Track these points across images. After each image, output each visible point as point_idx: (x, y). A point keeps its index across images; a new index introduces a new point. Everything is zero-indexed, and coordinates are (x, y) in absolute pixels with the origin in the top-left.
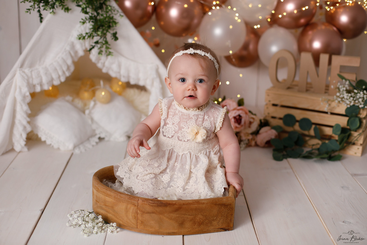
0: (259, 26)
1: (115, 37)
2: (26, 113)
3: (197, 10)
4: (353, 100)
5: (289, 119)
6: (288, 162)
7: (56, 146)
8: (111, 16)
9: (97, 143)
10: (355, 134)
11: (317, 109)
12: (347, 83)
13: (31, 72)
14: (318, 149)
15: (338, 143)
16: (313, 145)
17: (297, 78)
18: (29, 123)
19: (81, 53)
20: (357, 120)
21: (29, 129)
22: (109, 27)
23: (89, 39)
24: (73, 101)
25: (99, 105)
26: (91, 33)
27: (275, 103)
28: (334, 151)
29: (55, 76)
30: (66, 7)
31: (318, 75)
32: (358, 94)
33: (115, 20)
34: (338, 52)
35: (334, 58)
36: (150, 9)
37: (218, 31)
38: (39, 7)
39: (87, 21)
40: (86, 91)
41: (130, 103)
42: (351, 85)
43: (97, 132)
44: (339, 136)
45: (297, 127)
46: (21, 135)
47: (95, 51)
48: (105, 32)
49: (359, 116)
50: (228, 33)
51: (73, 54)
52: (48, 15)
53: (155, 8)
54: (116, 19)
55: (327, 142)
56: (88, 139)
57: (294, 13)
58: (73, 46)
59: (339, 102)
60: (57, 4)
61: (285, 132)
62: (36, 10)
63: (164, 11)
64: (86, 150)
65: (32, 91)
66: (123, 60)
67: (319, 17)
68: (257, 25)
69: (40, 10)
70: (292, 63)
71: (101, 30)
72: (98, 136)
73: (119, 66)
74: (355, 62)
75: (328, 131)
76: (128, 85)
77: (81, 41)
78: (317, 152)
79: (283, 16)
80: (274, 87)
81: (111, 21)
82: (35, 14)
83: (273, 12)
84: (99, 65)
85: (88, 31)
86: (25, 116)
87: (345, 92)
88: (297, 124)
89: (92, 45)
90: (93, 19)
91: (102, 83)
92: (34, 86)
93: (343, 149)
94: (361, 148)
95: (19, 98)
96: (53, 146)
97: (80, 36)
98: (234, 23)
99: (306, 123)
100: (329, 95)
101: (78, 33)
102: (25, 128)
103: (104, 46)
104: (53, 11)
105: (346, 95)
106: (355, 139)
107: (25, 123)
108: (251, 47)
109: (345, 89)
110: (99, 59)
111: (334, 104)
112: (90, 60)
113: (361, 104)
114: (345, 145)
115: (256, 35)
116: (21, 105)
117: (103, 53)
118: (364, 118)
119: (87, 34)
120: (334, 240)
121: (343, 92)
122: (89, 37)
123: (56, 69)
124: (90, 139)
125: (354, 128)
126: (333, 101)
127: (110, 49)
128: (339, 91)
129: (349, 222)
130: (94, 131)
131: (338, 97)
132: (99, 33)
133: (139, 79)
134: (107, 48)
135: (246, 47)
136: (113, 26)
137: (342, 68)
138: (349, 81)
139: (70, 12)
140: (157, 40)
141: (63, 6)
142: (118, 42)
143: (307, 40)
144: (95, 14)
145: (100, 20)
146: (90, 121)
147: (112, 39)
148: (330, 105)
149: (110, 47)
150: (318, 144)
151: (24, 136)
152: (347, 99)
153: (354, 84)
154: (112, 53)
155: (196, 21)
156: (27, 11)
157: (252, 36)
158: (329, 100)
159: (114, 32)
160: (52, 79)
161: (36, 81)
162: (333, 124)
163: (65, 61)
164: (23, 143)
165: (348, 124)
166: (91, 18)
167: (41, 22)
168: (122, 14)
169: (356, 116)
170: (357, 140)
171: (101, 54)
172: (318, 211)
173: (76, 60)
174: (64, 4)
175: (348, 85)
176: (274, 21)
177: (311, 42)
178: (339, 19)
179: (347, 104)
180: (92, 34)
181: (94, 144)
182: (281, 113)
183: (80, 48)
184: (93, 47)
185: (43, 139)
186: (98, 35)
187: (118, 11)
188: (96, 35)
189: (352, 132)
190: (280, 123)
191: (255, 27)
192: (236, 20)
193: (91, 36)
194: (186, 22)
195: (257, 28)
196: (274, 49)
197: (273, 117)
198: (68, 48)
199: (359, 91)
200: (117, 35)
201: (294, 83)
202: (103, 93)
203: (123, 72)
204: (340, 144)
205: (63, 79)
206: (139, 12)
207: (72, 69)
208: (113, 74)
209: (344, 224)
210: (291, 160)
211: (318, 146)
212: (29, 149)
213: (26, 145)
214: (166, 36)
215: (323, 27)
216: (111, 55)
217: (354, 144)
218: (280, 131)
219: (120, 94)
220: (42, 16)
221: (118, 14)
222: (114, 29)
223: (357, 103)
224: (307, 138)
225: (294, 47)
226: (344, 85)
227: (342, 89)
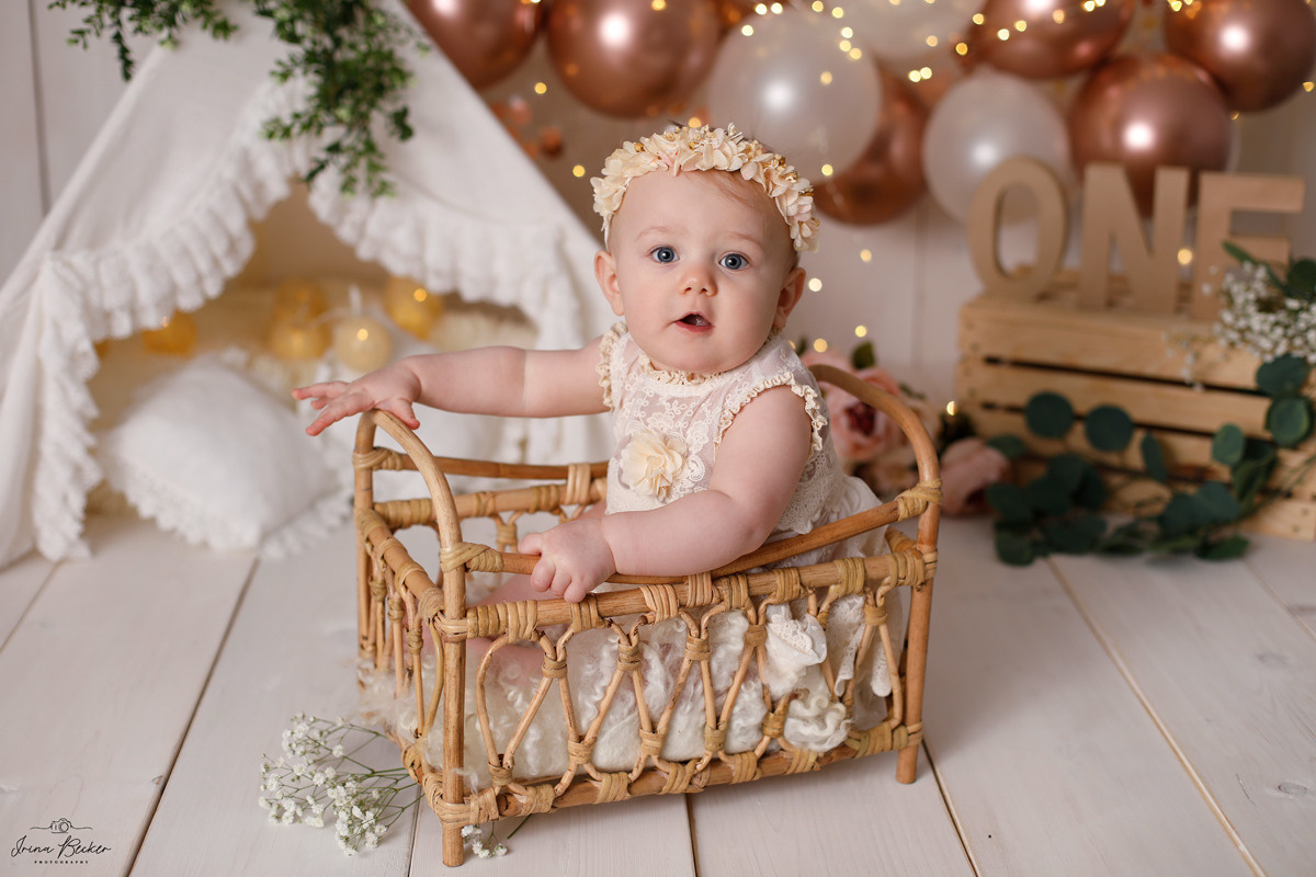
0: (926, 73)
1: (402, 127)
2: (81, 415)
3: (699, 20)
4: (1285, 336)
5: (1048, 412)
7: (194, 536)
8: (386, 48)
9: (345, 519)
10: (1293, 460)
11: (1151, 369)
12: (1261, 273)
13: (96, 264)
14: (1161, 519)
15: (1234, 494)
16: (1140, 504)
17: (1073, 261)
18: (92, 452)
19: (277, 189)
20: (1301, 408)
21: (93, 476)
22: (380, 90)
23: (304, 137)
24: (249, 365)
26: (311, 113)
27: (1003, 350)
28: (1218, 523)
29: (182, 277)
30: (218, 19)
31: (1149, 247)
32: (1304, 316)
33: (400, 67)
34: (1217, 162)
35: (1209, 182)
36: (525, 19)
37: (779, 96)
38: (119, 23)
39: (298, 71)
42: (1272, 280)
43: (344, 478)
44: (1234, 469)
45: (1078, 439)
46: (65, 499)
47: (328, 181)
48: (363, 108)
49: (1306, 391)
50: (817, 101)
51: (247, 192)
52: (151, 52)
53: (544, 15)
54: (402, 61)
55: (1191, 490)
56: (311, 506)
57: (1052, 22)
58: (246, 164)
59: (1232, 345)
60: (186, 8)
61: (1031, 457)
62: (109, 33)
63: (576, 24)
64: (305, 547)
65: (100, 335)
66: (430, 212)
67: (1143, 35)
68: (919, 69)
69: (122, 33)
70: (1052, 206)
71: (348, 102)
72: (347, 494)
73: (420, 235)
74: (1283, 196)
75: (1194, 452)
76: (452, 303)
77: (277, 143)
78: (1153, 528)
79: (1014, 34)
80: (988, 295)
81: (387, 66)
82: (102, 48)
83: (979, 19)
84: (346, 233)
85: (301, 106)
86: (78, 427)
87: (1252, 309)
88: (1079, 428)
89: (316, 160)
90: (316, 61)
91: (355, 296)
92: (107, 316)
93: (1251, 513)
94: (1313, 509)
95: (53, 365)
96: (183, 538)
97: (271, 128)
98: (837, 62)
99: (1111, 424)
100: (1193, 318)
101: (266, 116)
102: (77, 471)
103: (363, 162)
104: (170, 37)
105: (1257, 321)
106: (1294, 477)
107: (77, 452)
108: (898, 149)
109: (1252, 296)
110: (341, 211)
111: (1212, 353)
112: (311, 215)
113: (1313, 352)
114: (1257, 499)
115: (915, 105)
116: (64, 390)
117: (361, 186)
119: (297, 116)
120: (1253, 857)
121: (1244, 308)
122: (307, 127)
123: (185, 253)
124: (320, 505)
125: (1290, 437)
126: (1211, 340)
127: (385, 170)
128: (1231, 303)
129: (1298, 787)
130: (332, 474)
131: (1231, 327)
132: (343, 113)
133: (493, 282)
134: (374, 168)
135: (878, 149)
136: (393, 87)
137: (1243, 221)
138: (1267, 265)
139: (233, 36)
140: (553, 131)
141: (208, 16)
142: (413, 143)
143: (1101, 120)
144: (327, 42)
145: (345, 66)
147: (392, 133)
148: (1197, 356)
149: (383, 163)
150: (1158, 499)
151: (77, 503)
152: (1262, 333)
153: (1282, 276)
154: (393, 186)
155: (695, 60)
156: (74, 37)
157: (900, 110)
158: (1194, 339)
159: (398, 106)
160: (174, 290)
161: (113, 299)
162: (1213, 425)
163: (218, 221)
164: (72, 527)
165: (1268, 425)
166: (311, 57)
167: (127, 76)
168: (426, 41)
169: (1297, 395)
170: (1300, 481)
171: (353, 191)
172: (1180, 747)
173: (260, 213)
174: (212, 9)
175: (1262, 281)
176: (981, 52)
177: (1118, 126)
178: (1215, 42)
179: (1263, 352)
180: (316, 116)
181: (334, 521)
182: (1020, 388)
183: (274, 169)
184: (322, 166)
185: (146, 509)
186: (339, 121)
187: (410, 31)
188: (329, 120)
189: (1284, 454)
190: (1016, 425)
191: (914, 76)
192: (844, 55)
193: (311, 125)
194: (658, 63)
195: (922, 81)
196: (985, 154)
197: (989, 406)
198: (229, 172)
199: (1305, 304)
200: (411, 121)
201: (1063, 278)
202: (363, 334)
203: (434, 256)
204: (1243, 495)
205: (213, 288)
206: (486, 32)
207: (246, 248)
208: (396, 266)
209: (1282, 795)
210: (1062, 561)
211: (1158, 508)
212: (94, 549)
213: (83, 535)
214: (584, 116)
215: (1160, 72)
216: (387, 192)
217: (1289, 495)
218: (1017, 454)
219: (422, 335)
220: (132, 56)
221: (412, 43)
222: (396, 99)
223: (1301, 348)
224: (1116, 480)
225: (1057, 146)
226: (1248, 281)
227: (1242, 296)
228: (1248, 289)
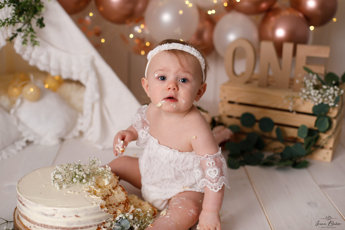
0: (213, 12)
1: (41, 23)
4: (322, 97)
5: (248, 119)
6: (246, 171)
9: (24, 148)
10: (324, 136)
11: (280, 106)
12: (315, 77)
14: (281, 154)
15: (304, 147)
16: (276, 149)
17: (257, 71)
19: (2, 43)
20: (326, 120)
22: (35, 12)
23: (9, 26)
25: (26, 103)
26: (11, 19)
27: (232, 99)
28: (300, 156)
31: (281, 67)
32: (328, 91)
33: (41, 4)
34: (304, 41)
35: (300, 47)
37: (166, 18)
39: (7, 5)
40: (15, 86)
41: (65, 100)
42: (319, 79)
43: (24, 134)
44: (305, 139)
45: (257, 128)
47: (18, 41)
48: (30, 17)
49: (329, 115)
50: (179, 20)
54: (43, 3)
55: (291, 145)
56: (13, 143)
59: (305, 99)
64: (8, 156)
66: (52, 51)
67: (282, 2)
68: (211, 10)
70: (250, 54)
72: (25, 139)
73: (49, 57)
74: (323, 52)
75: (293, 133)
78: (279, 157)
80: (230, 83)
81: (38, 4)
84: (25, 57)
85: (9, 16)
87: (312, 88)
88: (257, 124)
89: (13, 34)
90: (13, 2)
93: (310, 153)
94: (330, 152)
98: (184, 7)
99: (267, 123)
100: (295, 90)
103: (30, 34)
105: (313, 92)
106: (324, 142)
108: (206, 35)
109: (312, 84)
110: (24, 50)
111: (299, 102)
112: (14, 51)
113: (331, 102)
114: (312, 149)
115: (212, 21)
117: (29, 42)
118: (335, 118)
119: (7, 19)
121: (309, 88)
122: (10, 23)
124: (16, 143)
125: (323, 129)
126: (299, 98)
127: (36, 37)
128: (305, 86)
130: (20, 133)
131: (305, 94)
132: (21, 19)
133: (72, 73)
134: (32, 36)
135: (199, 35)
137: (310, 60)
138: (317, 75)
140: (98, 28)
142: (44, 29)
143: (268, 28)
145: (21, 4)
146: (15, 122)
147: (37, 25)
148: (294, 102)
149: (35, 35)
150: (281, 148)
152: (314, 96)
153: (322, 78)
154: (39, 42)
155: (140, 6)
157: (207, 24)
158: (293, 97)
159: (40, 17)
162: (298, 124)
165: (316, 125)
169: (325, 116)
170: (326, 143)
171: (26, 44)
175: (315, 79)
176: (232, 7)
177: (274, 29)
178: (305, 4)
179: (315, 102)
180: (13, 19)
181: (20, 148)
182: (239, 111)
184: (15, 35)
186: (20, 22)
188: (17, 21)
189: (321, 134)
190: (238, 122)
191: (210, 13)
192: (187, 5)
193: (12, 22)
194: (129, 6)
195: (212, 14)
196: (232, 37)
197: (230, 117)
199: (329, 87)
200: (44, 22)
201: (254, 77)
202: (32, 90)
203: (53, 64)
204: (307, 147)
208: (42, 68)
210: (248, 168)
211: (281, 151)
215: (287, 13)
216: (37, 44)
217: (323, 148)
218: (236, 131)
219: (54, 90)
222: (39, 15)
223: (327, 101)
224: (268, 141)
225: (254, 35)
226: (311, 80)
227: (309, 84)
228: (311, 82)
